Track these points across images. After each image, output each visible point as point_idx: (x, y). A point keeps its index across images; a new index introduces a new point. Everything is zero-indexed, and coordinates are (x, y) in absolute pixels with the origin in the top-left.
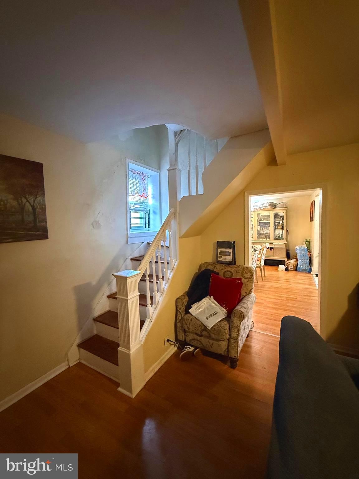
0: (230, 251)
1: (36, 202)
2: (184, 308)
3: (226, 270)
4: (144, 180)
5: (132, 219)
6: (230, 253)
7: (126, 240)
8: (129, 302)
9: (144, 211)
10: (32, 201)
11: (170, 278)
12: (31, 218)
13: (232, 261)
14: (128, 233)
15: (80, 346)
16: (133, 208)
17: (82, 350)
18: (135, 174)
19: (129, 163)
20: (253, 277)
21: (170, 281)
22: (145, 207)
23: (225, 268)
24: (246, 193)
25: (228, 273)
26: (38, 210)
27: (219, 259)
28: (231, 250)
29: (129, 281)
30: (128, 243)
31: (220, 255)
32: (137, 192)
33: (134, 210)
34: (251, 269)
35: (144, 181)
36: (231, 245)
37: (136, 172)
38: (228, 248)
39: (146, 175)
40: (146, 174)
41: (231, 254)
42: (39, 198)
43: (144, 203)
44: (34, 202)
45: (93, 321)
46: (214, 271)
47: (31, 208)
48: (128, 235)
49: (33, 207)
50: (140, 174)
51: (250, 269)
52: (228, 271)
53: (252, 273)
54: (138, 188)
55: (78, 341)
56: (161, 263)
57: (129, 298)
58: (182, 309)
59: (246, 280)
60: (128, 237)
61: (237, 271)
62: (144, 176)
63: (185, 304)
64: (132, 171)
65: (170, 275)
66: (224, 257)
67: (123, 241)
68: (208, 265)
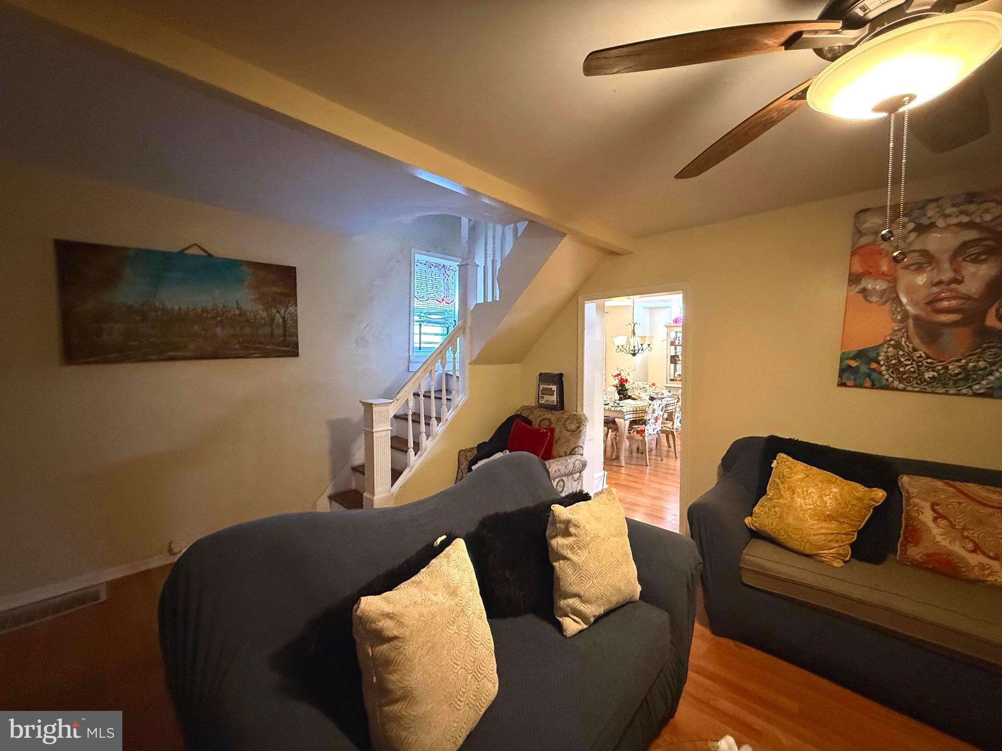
0: (554, 388)
1: (287, 312)
2: (467, 463)
3: (545, 417)
4: (447, 276)
5: (422, 336)
6: (554, 391)
7: (407, 364)
8: (375, 435)
9: (445, 323)
10: (282, 311)
11: (449, 419)
12: (281, 331)
13: (556, 403)
14: (410, 356)
15: (331, 498)
16: (425, 318)
17: (333, 502)
18: (431, 267)
19: (416, 254)
20: (580, 429)
21: (448, 423)
22: (447, 317)
23: (544, 414)
24: (580, 299)
25: (545, 421)
26: (289, 322)
27: (541, 402)
28: (556, 386)
29: (375, 409)
30: (410, 370)
31: (542, 394)
32: (433, 295)
33: (425, 323)
34: (580, 418)
35: (445, 277)
36: (558, 379)
37: (432, 265)
38: (551, 382)
39: (450, 268)
40: (450, 266)
41: (555, 393)
42: (290, 308)
43: (446, 311)
44: (285, 313)
45: (351, 470)
46: (528, 419)
47: (281, 320)
48: (410, 358)
49: (283, 318)
50: (439, 267)
51: (578, 417)
52: (546, 419)
53: (580, 423)
54: (434, 289)
55: (329, 491)
56: (447, 399)
57: (374, 431)
58: (465, 465)
59: (568, 434)
60: (409, 362)
61: (558, 420)
62: (447, 270)
63: (469, 460)
64: (425, 264)
65: (448, 415)
66: (546, 397)
67: (403, 367)
68: (524, 410)
